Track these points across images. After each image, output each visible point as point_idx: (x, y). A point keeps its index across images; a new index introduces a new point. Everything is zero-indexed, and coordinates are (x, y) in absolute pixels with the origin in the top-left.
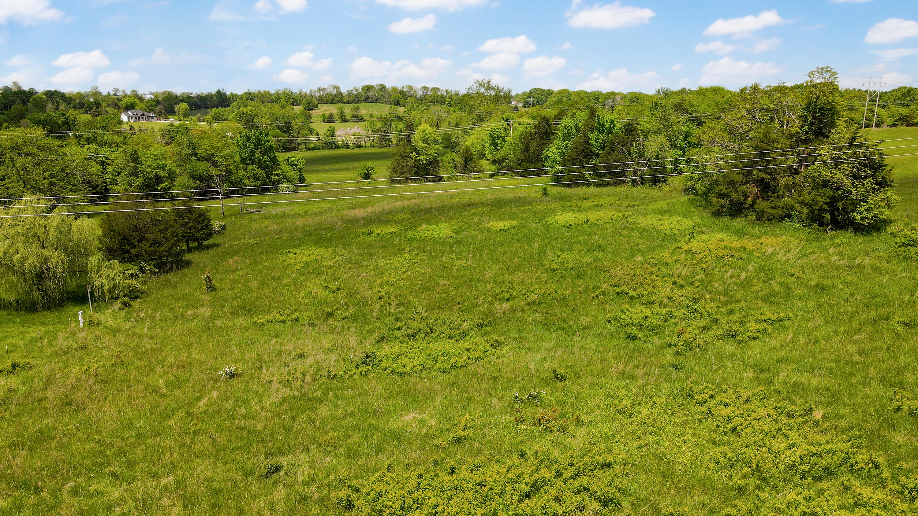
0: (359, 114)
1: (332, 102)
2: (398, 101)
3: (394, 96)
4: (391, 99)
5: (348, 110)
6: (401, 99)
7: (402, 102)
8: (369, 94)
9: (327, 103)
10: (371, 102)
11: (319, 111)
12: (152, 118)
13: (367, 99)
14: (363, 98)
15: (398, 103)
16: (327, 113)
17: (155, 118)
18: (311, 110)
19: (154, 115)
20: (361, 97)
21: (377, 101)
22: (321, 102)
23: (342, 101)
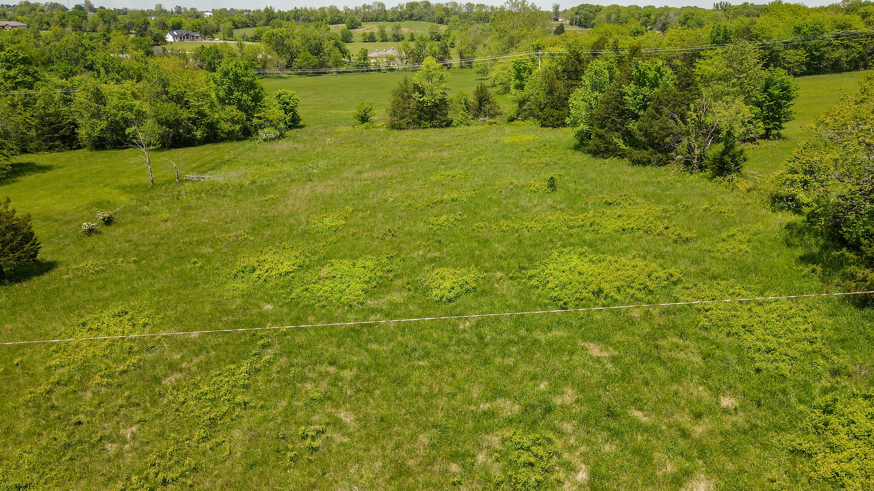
0: (400, 33)
1: (376, 20)
2: (441, 19)
3: (439, 14)
4: (435, 17)
5: (389, 28)
6: (444, 17)
7: (445, 19)
8: (414, 12)
9: (371, 20)
10: (415, 20)
11: (362, 29)
12: (197, 37)
13: (411, 17)
14: (407, 16)
15: (441, 21)
16: (368, 32)
17: (200, 38)
18: (354, 28)
19: (198, 35)
20: (405, 15)
21: (420, 19)
22: (365, 19)
23: (385, 19)
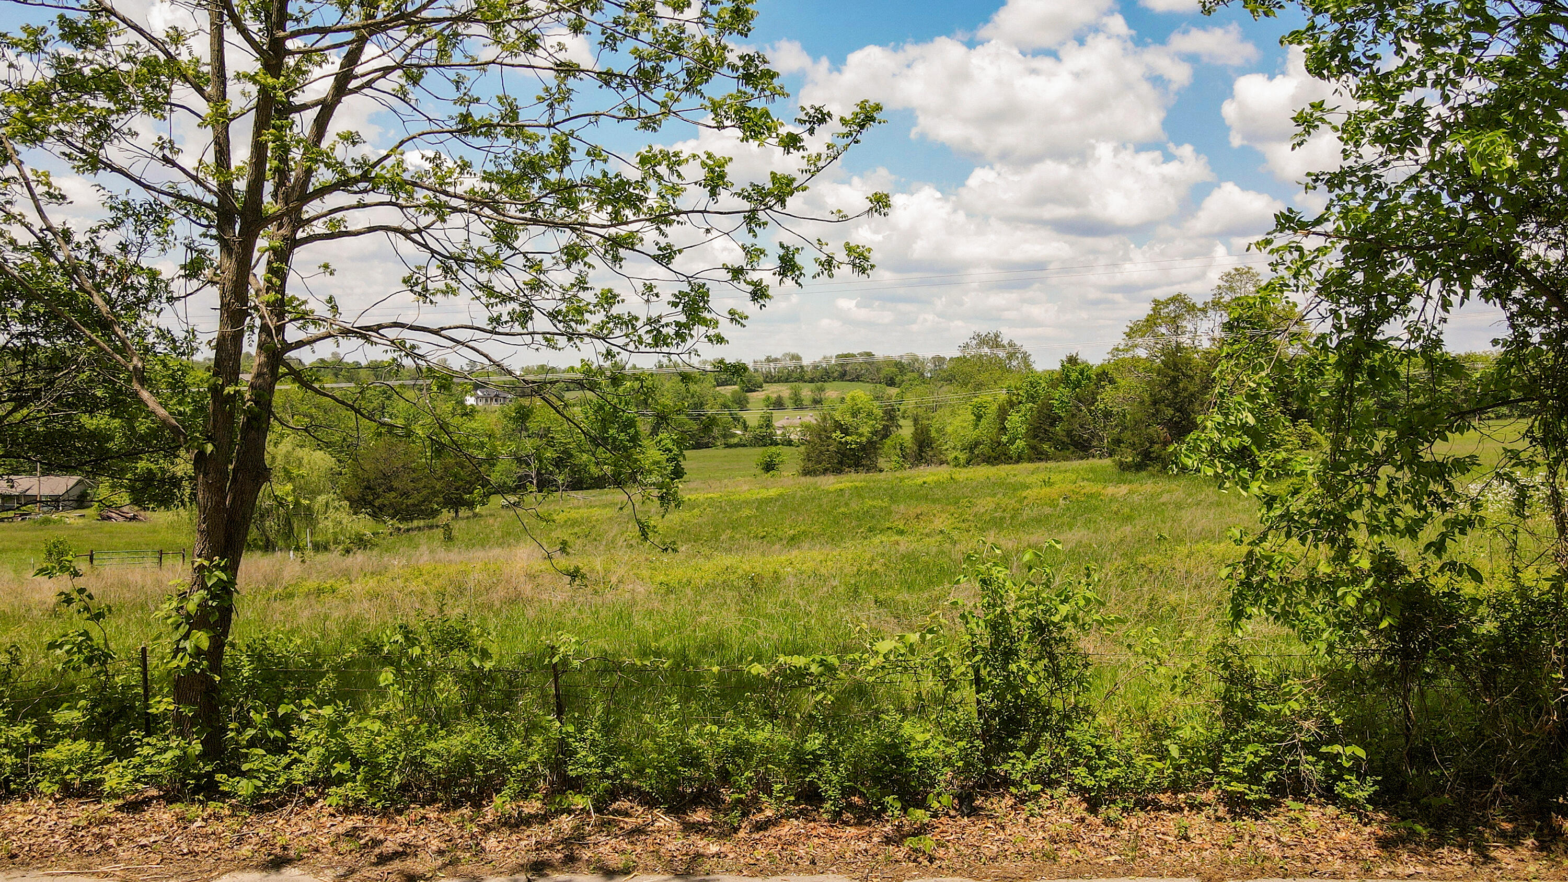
0: (823, 397)
1: (786, 381)
2: (892, 379)
3: (887, 371)
4: (881, 376)
5: (806, 392)
6: (896, 375)
7: (897, 379)
8: (847, 368)
9: (779, 381)
10: (848, 380)
11: (763, 392)
13: (843, 376)
14: (836, 374)
15: (891, 382)
16: (774, 396)
18: (752, 391)
20: (833, 372)
21: (857, 379)
22: (770, 379)
23: (801, 379)
